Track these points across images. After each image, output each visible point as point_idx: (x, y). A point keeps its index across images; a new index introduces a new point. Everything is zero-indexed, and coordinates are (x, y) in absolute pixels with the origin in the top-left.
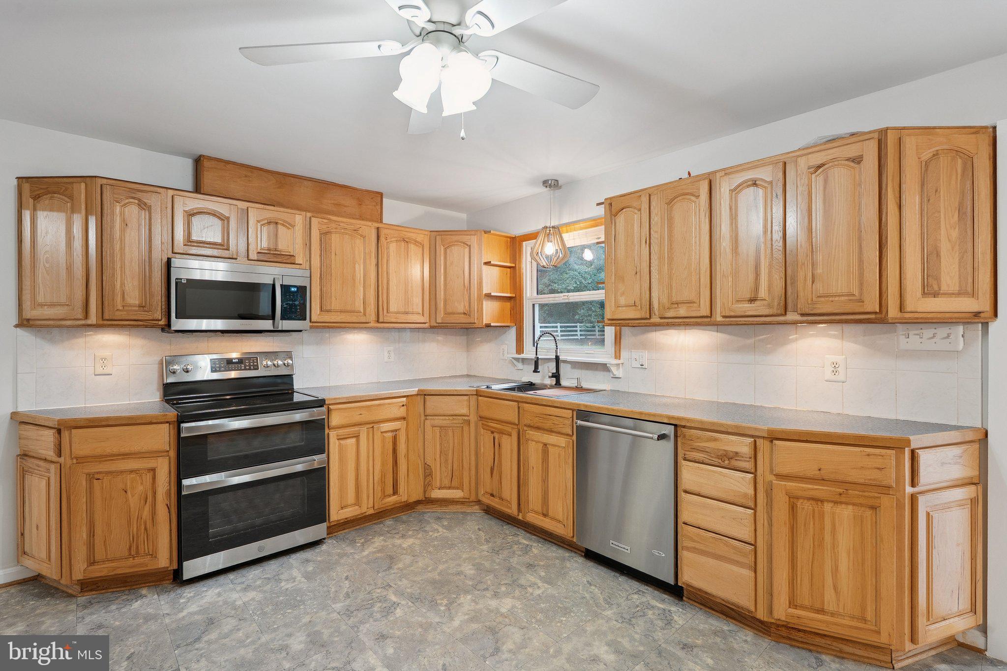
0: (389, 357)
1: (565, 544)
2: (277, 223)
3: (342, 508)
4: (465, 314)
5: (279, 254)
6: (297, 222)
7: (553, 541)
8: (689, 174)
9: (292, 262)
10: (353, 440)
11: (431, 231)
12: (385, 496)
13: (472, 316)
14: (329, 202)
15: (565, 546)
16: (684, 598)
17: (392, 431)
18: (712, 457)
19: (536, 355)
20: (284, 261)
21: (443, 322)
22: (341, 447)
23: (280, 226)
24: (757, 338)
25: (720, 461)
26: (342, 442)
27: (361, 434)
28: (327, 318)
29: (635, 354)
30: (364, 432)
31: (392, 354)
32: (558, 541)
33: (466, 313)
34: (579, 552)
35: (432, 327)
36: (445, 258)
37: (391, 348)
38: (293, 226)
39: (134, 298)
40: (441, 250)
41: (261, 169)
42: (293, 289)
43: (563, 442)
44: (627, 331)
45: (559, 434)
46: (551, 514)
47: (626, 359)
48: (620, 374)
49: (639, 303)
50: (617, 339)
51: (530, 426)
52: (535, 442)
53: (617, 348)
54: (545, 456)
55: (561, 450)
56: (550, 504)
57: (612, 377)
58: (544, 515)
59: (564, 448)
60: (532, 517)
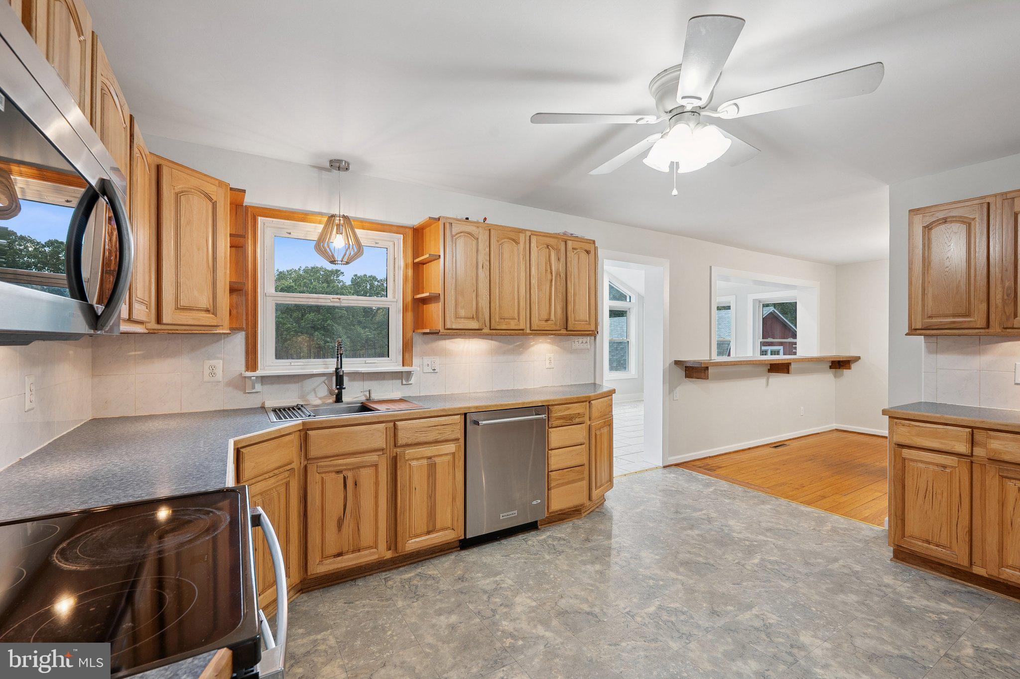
1: (436, 553)
7: (422, 558)
8: (485, 219)
13: (216, 315)
15: (437, 554)
16: (539, 527)
18: (567, 420)
24: (515, 344)
25: (571, 421)
29: (427, 360)
32: (428, 555)
33: (209, 309)
34: (455, 549)
43: (451, 448)
44: (418, 340)
45: (447, 441)
46: (438, 526)
47: (417, 365)
48: (413, 381)
49: (476, 317)
50: (407, 347)
51: (408, 445)
52: (417, 459)
53: (407, 356)
54: (432, 467)
55: (450, 457)
56: (438, 516)
57: (402, 384)
58: (428, 533)
59: (454, 454)
60: (413, 544)
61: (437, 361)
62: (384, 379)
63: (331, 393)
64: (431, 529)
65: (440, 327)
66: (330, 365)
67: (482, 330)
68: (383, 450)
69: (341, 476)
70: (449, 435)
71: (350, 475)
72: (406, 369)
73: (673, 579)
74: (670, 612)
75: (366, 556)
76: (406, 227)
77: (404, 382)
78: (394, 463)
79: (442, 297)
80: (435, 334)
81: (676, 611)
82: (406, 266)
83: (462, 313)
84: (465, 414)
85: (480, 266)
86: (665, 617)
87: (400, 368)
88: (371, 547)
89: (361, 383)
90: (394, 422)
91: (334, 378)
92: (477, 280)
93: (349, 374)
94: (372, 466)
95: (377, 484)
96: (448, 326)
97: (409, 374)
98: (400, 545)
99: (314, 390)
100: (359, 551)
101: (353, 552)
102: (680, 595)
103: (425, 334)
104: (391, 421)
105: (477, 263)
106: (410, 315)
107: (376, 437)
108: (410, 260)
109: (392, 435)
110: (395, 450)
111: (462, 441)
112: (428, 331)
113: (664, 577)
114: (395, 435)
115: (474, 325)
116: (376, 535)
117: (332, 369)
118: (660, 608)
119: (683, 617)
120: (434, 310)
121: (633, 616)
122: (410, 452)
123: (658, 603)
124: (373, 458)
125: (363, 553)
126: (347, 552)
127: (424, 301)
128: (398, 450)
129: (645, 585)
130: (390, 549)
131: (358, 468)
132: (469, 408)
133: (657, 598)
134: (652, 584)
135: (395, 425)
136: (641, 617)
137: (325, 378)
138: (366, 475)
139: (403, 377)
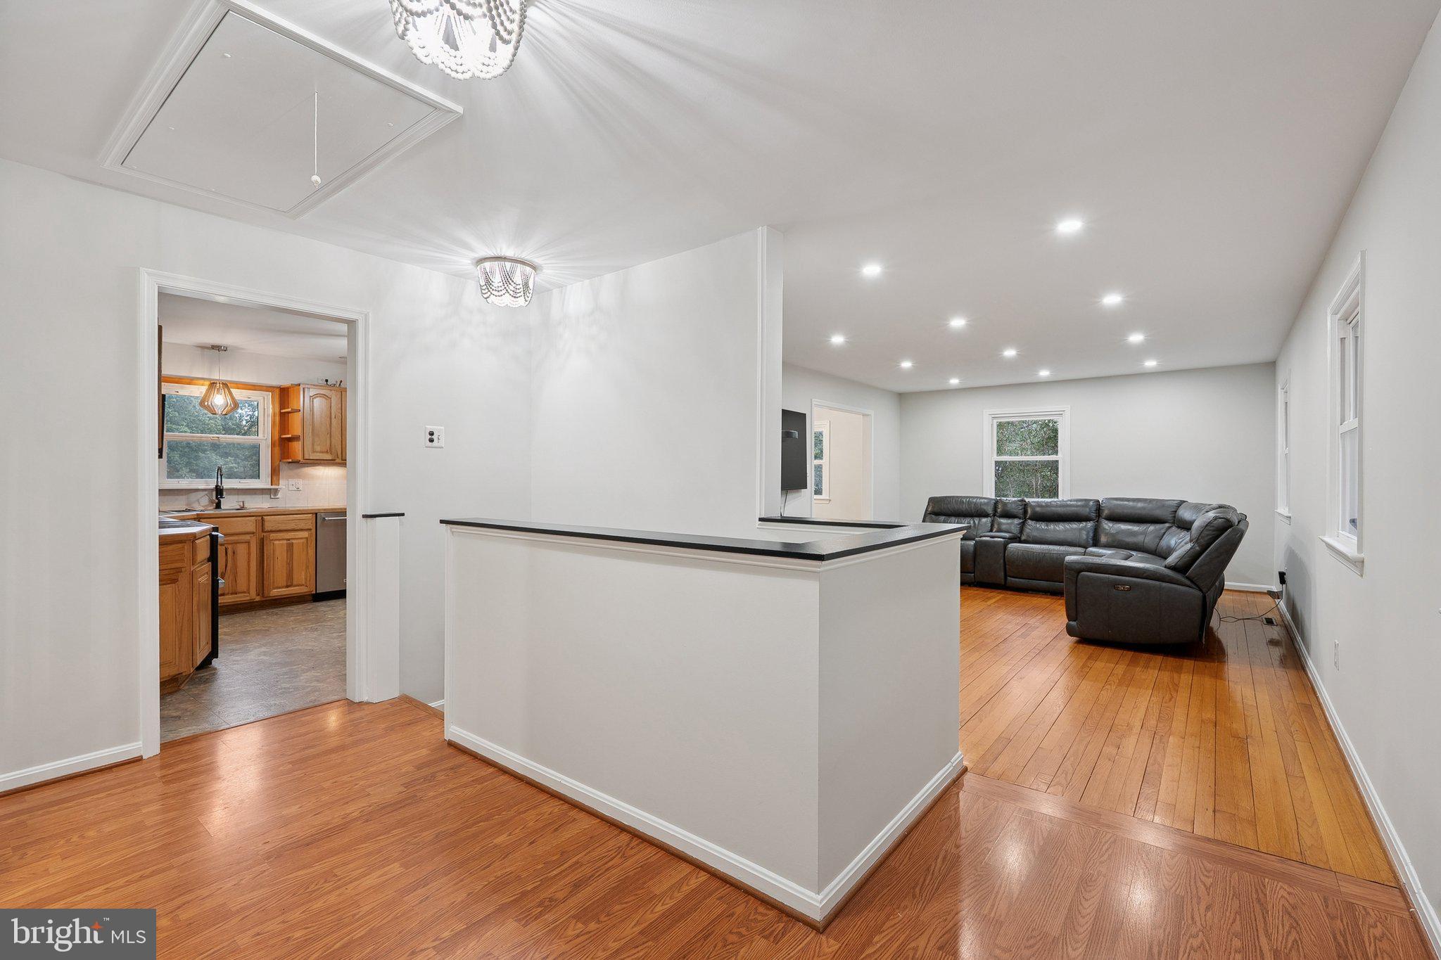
7: (283, 605)
29: (292, 481)
43: (305, 534)
44: (284, 467)
45: (302, 530)
46: (295, 583)
47: (283, 484)
48: (279, 495)
49: (329, 451)
50: (275, 472)
51: (272, 531)
52: (279, 540)
53: (275, 478)
54: (290, 547)
55: (304, 540)
56: (295, 576)
57: (271, 498)
58: (287, 587)
59: (307, 538)
60: (275, 592)
61: (300, 483)
62: (255, 494)
63: (211, 502)
64: (289, 584)
65: (300, 458)
66: (211, 484)
67: (335, 460)
68: (253, 533)
69: (224, 547)
70: (302, 525)
71: (230, 547)
72: (273, 487)
75: (241, 597)
76: (274, 387)
77: (272, 497)
78: (262, 544)
79: (301, 438)
80: (296, 463)
82: (274, 415)
83: (318, 448)
84: (316, 514)
85: (333, 416)
87: (269, 486)
88: (245, 592)
89: (237, 496)
90: (262, 516)
91: (214, 493)
92: (330, 426)
93: (227, 489)
94: (246, 542)
95: (249, 554)
96: (306, 457)
97: (276, 491)
98: (266, 592)
99: (198, 501)
100: (236, 594)
101: (232, 594)
103: (290, 462)
104: (259, 516)
105: (331, 413)
106: (277, 449)
107: (250, 525)
108: (277, 410)
109: (261, 524)
110: (262, 534)
111: (314, 530)
112: (290, 460)
114: (263, 525)
115: (328, 457)
116: (249, 585)
117: (213, 486)
120: (297, 446)
122: (273, 536)
124: (247, 537)
125: (238, 595)
126: (228, 594)
127: (289, 440)
128: (265, 534)
130: (259, 595)
131: (236, 543)
132: (319, 510)
135: (263, 520)
137: (206, 492)
138: (242, 549)
139: (271, 492)
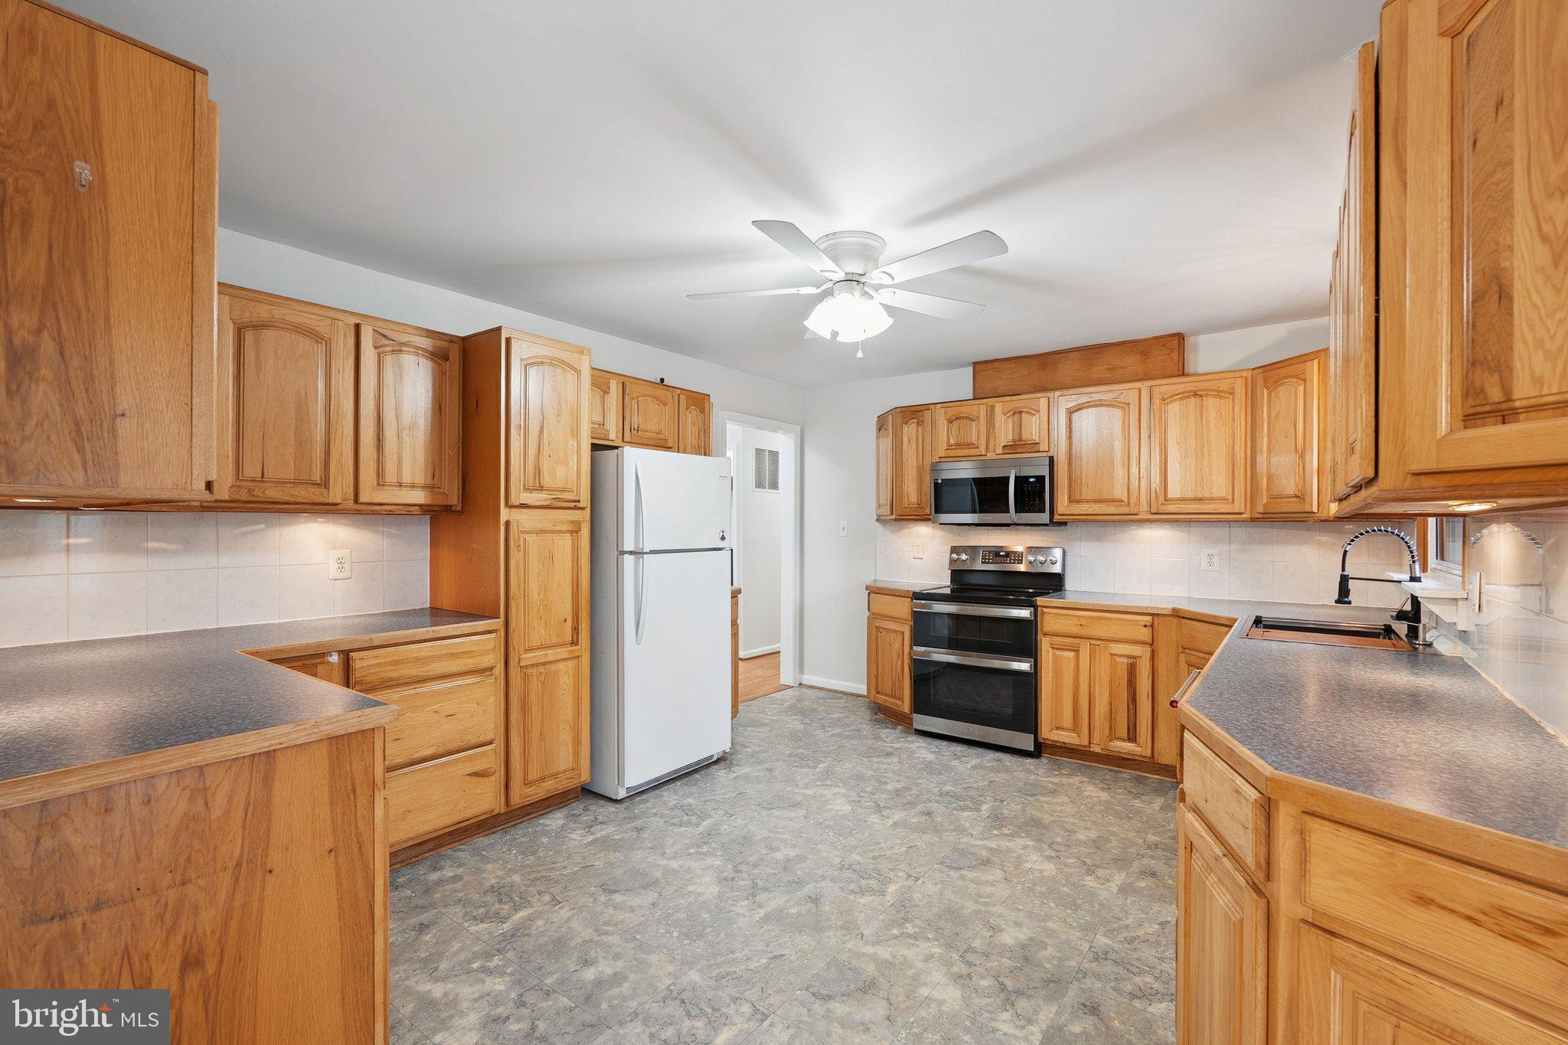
0: (1210, 564)
2: (1021, 412)
3: (1057, 728)
4: (1297, 497)
5: (1023, 444)
6: (1041, 407)
9: (1038, 450)
10: (1072, 654)
11: (1253, 369)
12: (1113, 736)
13: (1307, 500)
14: (1101, 368)
17: (1129, 657)
19: (1343, 570)
20: (1029, 451)
21: (1266, 512)
22: (1056, 658)
23: (1023, 415)
26: (1058, 652)
27: (1080, 649)
28: (1077, 509)
30: (1085, 649)
31: (1216, 560)
33: (1299, 495)
35: (1253, 520)
36: (1269, 407)
37: (1214, 551)
38: (1038, 411)
39: (913, 498)
40: (1263, 395)
41: (1025, 357)
42: (1031, 480)
73: (879, 942)
74: (870, 891)
81: (862, 892)
86: (872, 882)
102: (862, 917)
113: (895, 945)
118: (882, 893)
119: (852, 886)
121: (909, 876)
123: (888, 898)
129: (917, 922)
133: (892, 905)
134: (908, 925)
136: (900, 877)
